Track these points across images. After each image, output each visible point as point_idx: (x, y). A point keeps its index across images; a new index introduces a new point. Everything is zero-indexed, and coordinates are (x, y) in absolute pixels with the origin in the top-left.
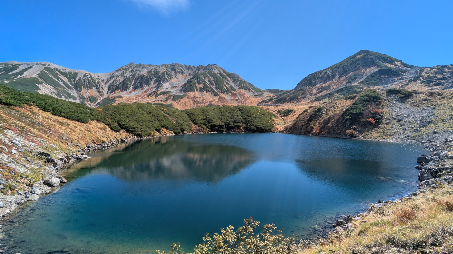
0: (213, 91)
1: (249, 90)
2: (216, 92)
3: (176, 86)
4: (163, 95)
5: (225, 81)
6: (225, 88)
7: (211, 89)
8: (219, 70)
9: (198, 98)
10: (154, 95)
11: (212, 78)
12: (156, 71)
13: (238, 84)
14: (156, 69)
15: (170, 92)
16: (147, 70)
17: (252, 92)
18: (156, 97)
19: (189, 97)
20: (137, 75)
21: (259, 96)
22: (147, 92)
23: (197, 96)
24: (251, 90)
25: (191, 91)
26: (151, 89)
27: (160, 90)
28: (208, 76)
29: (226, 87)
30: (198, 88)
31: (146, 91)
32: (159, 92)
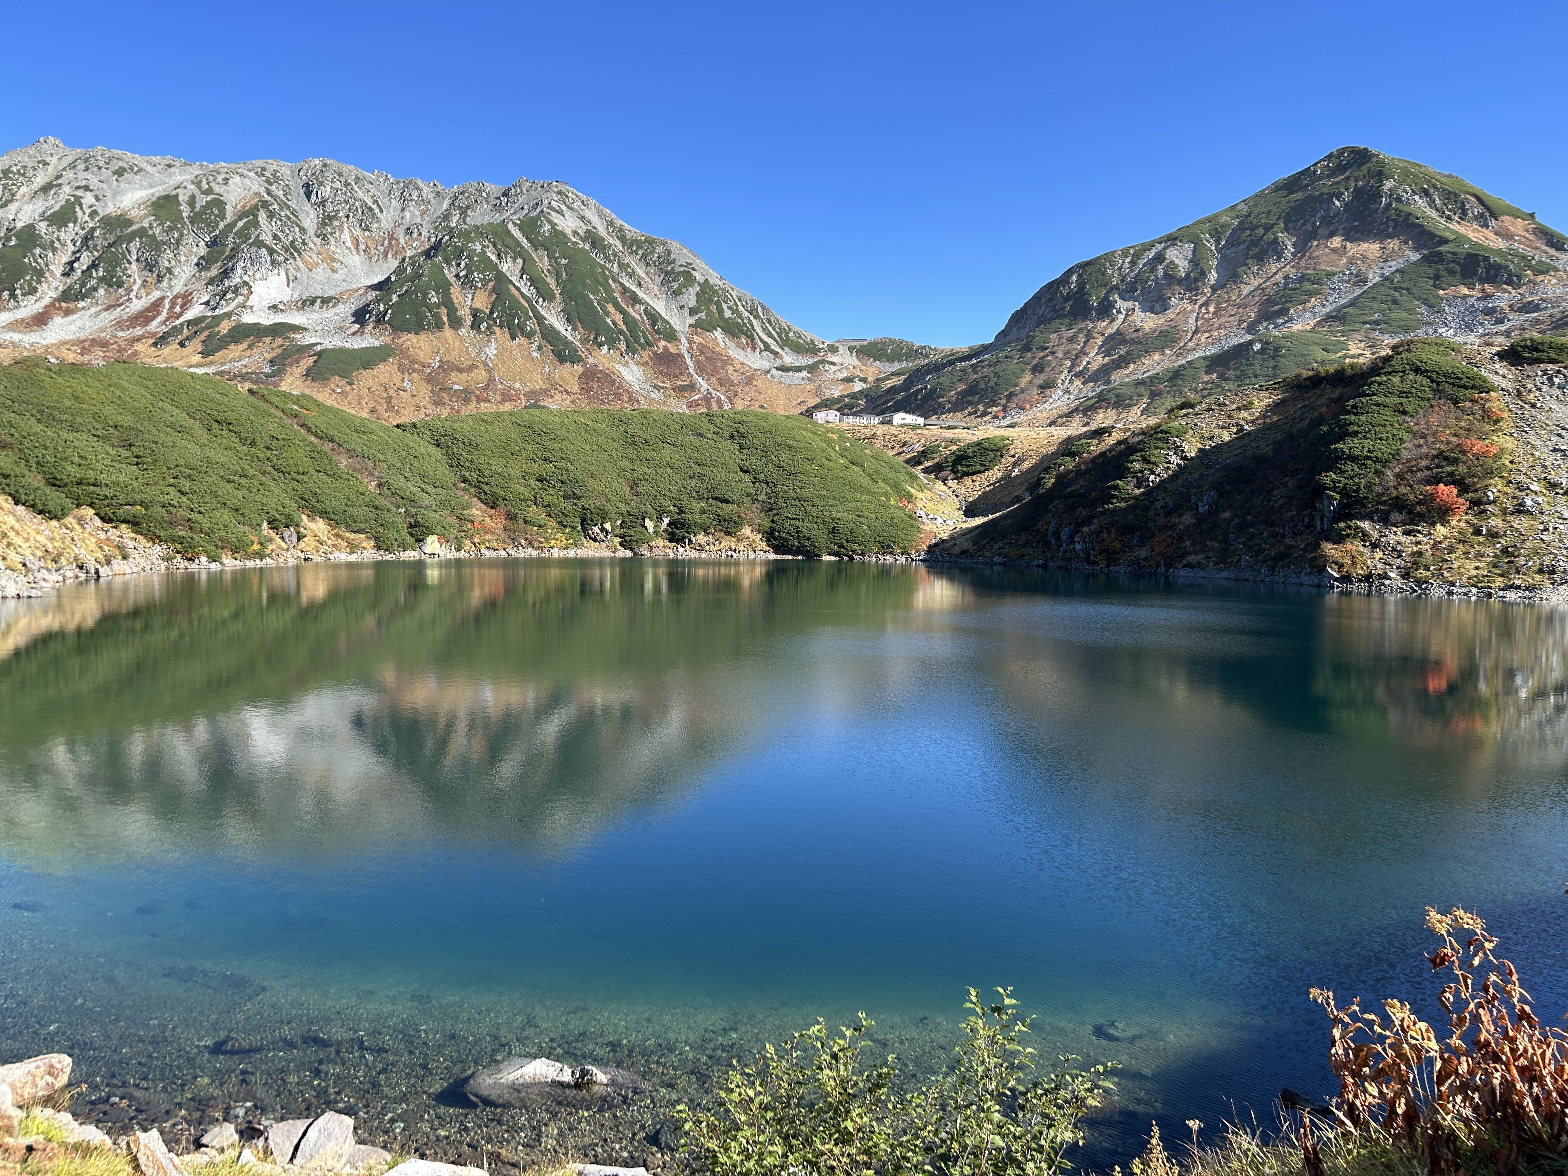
0: (550, 335)
1: (753, 339)
2: (567, 343)
3: (329, 293)
4: (250, 347)
5: (615, 281)
6: (619, 318)
7: (540, 319)
8: (582, 218)
9: (461, 370)
10: (196, 345)
11: (542, 261)
12: (202, 200)
13: (692, 302)
14: (205, 186)
15: (296, 328)
16: (142, 188)
17: (767, 347)
18: (205, 354)
19: (409, 365)
20: (79, 214)
21: (804, 374)
22: (148, 321)
23: (453, 357)
24: (761, 340)
25: (418, 327)
26: (172, 308)
27: (228, 315)
28: (522, 247)
29: (623, 312)
30: (464, 312)
31: (144, 317)
32: (225, 327)
